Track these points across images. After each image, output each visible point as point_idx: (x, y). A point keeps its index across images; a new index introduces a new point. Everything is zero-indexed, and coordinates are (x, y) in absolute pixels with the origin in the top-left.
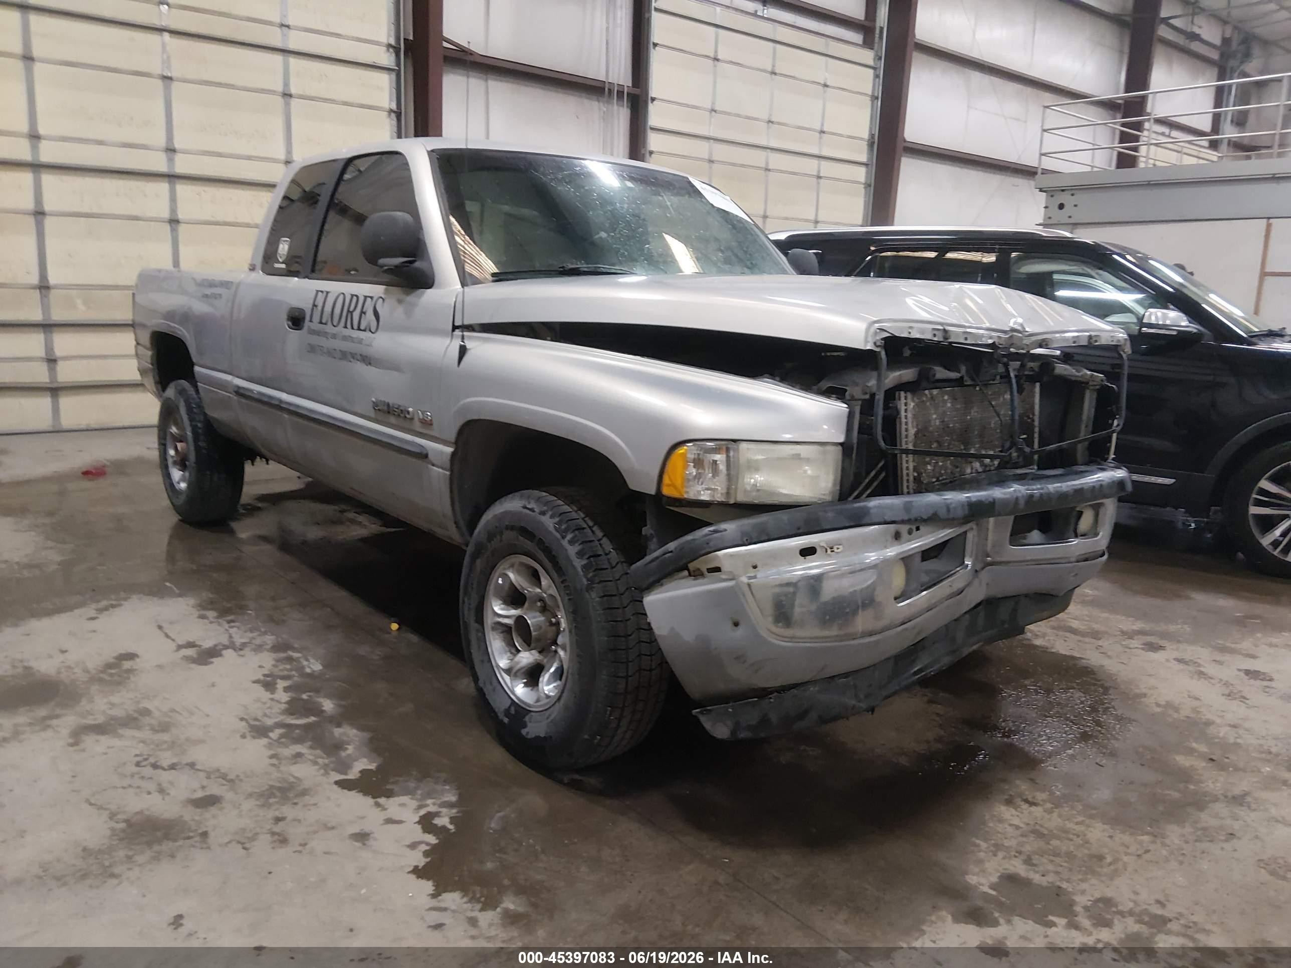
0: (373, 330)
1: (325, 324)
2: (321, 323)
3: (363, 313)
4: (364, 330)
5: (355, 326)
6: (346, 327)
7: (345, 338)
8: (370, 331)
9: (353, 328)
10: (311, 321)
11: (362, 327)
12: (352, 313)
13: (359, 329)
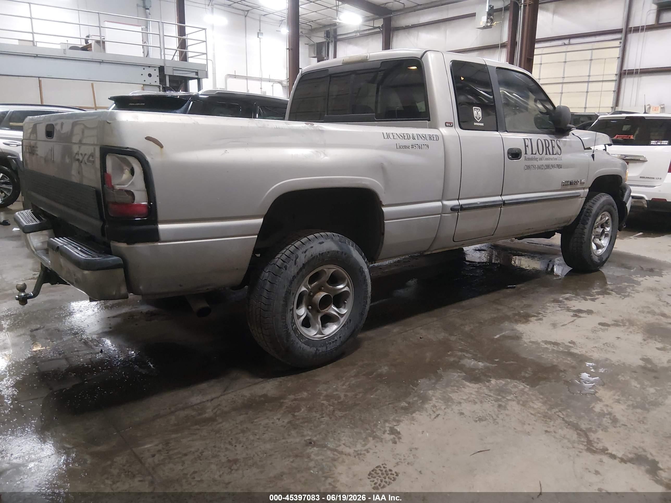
0: (559, 154)
1: (536, 154)
2: (532, 154)
3: (553, 147)
4: (556, 154)
5: (551, 153)
6: (546, 154)
7: (547, 159)
8: (558, 154)
9: (550, 154)
10: (526, 153)
11: (554, 153)
12: (548, 147)
13: (553, 154)
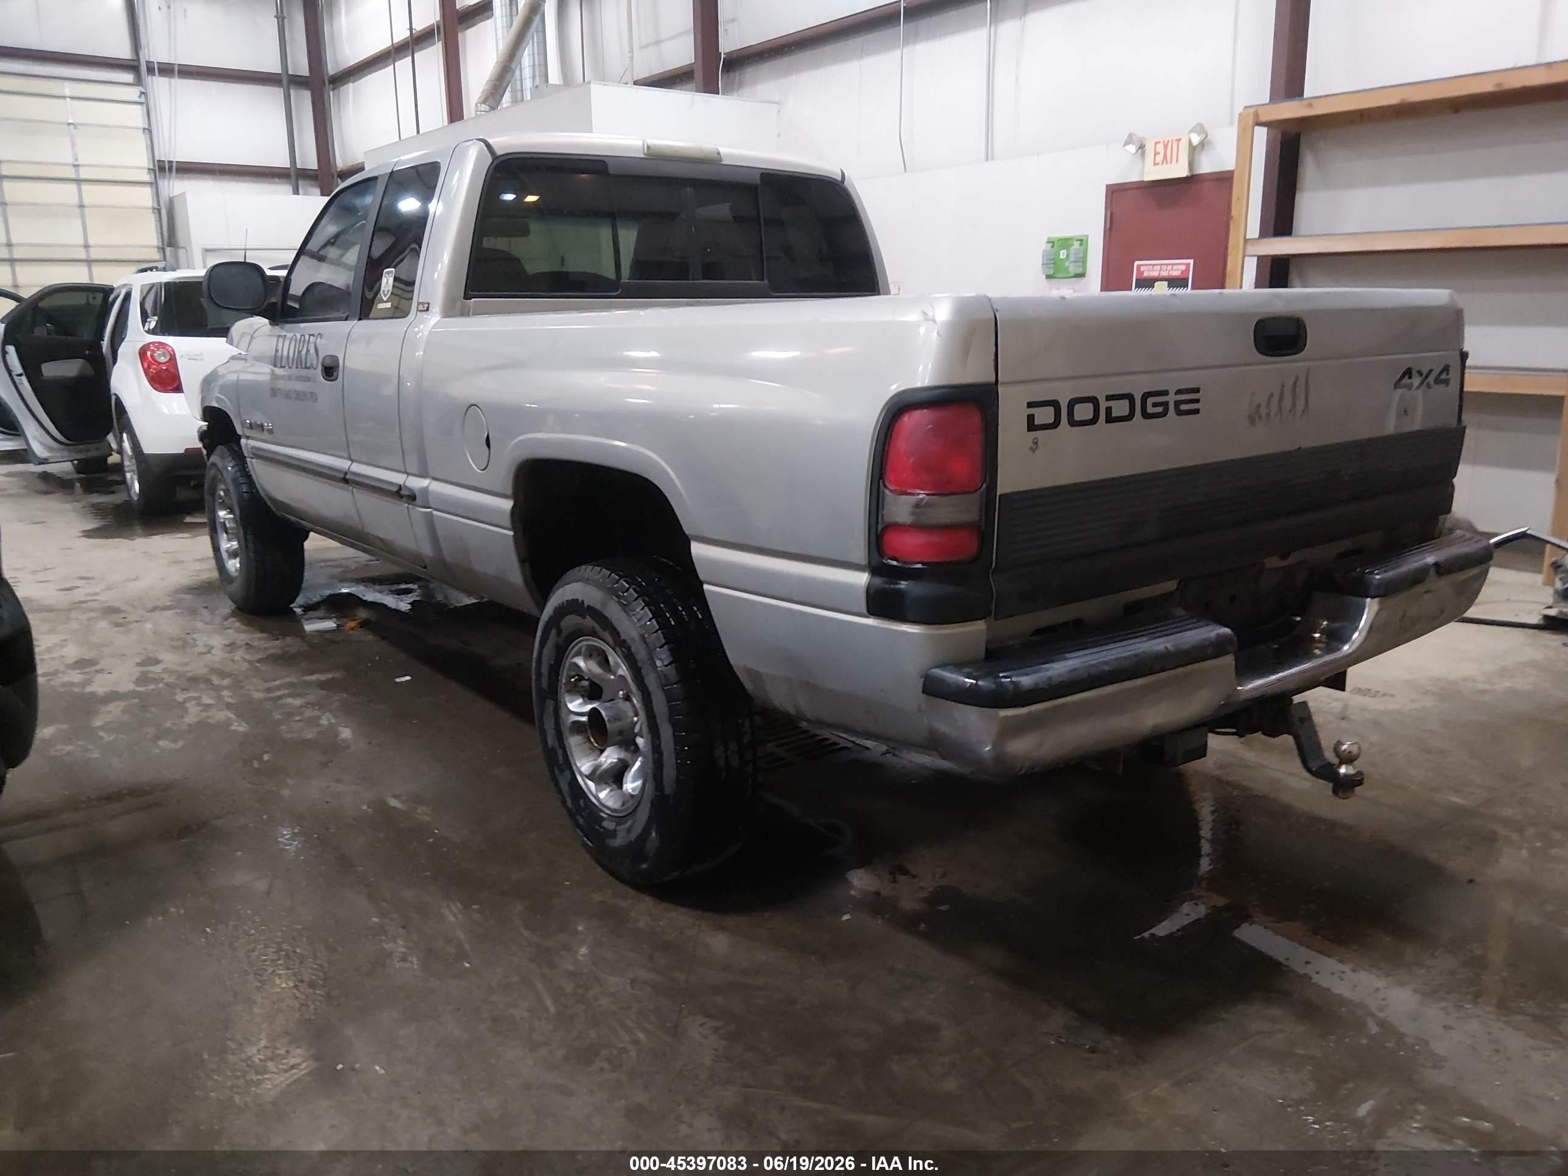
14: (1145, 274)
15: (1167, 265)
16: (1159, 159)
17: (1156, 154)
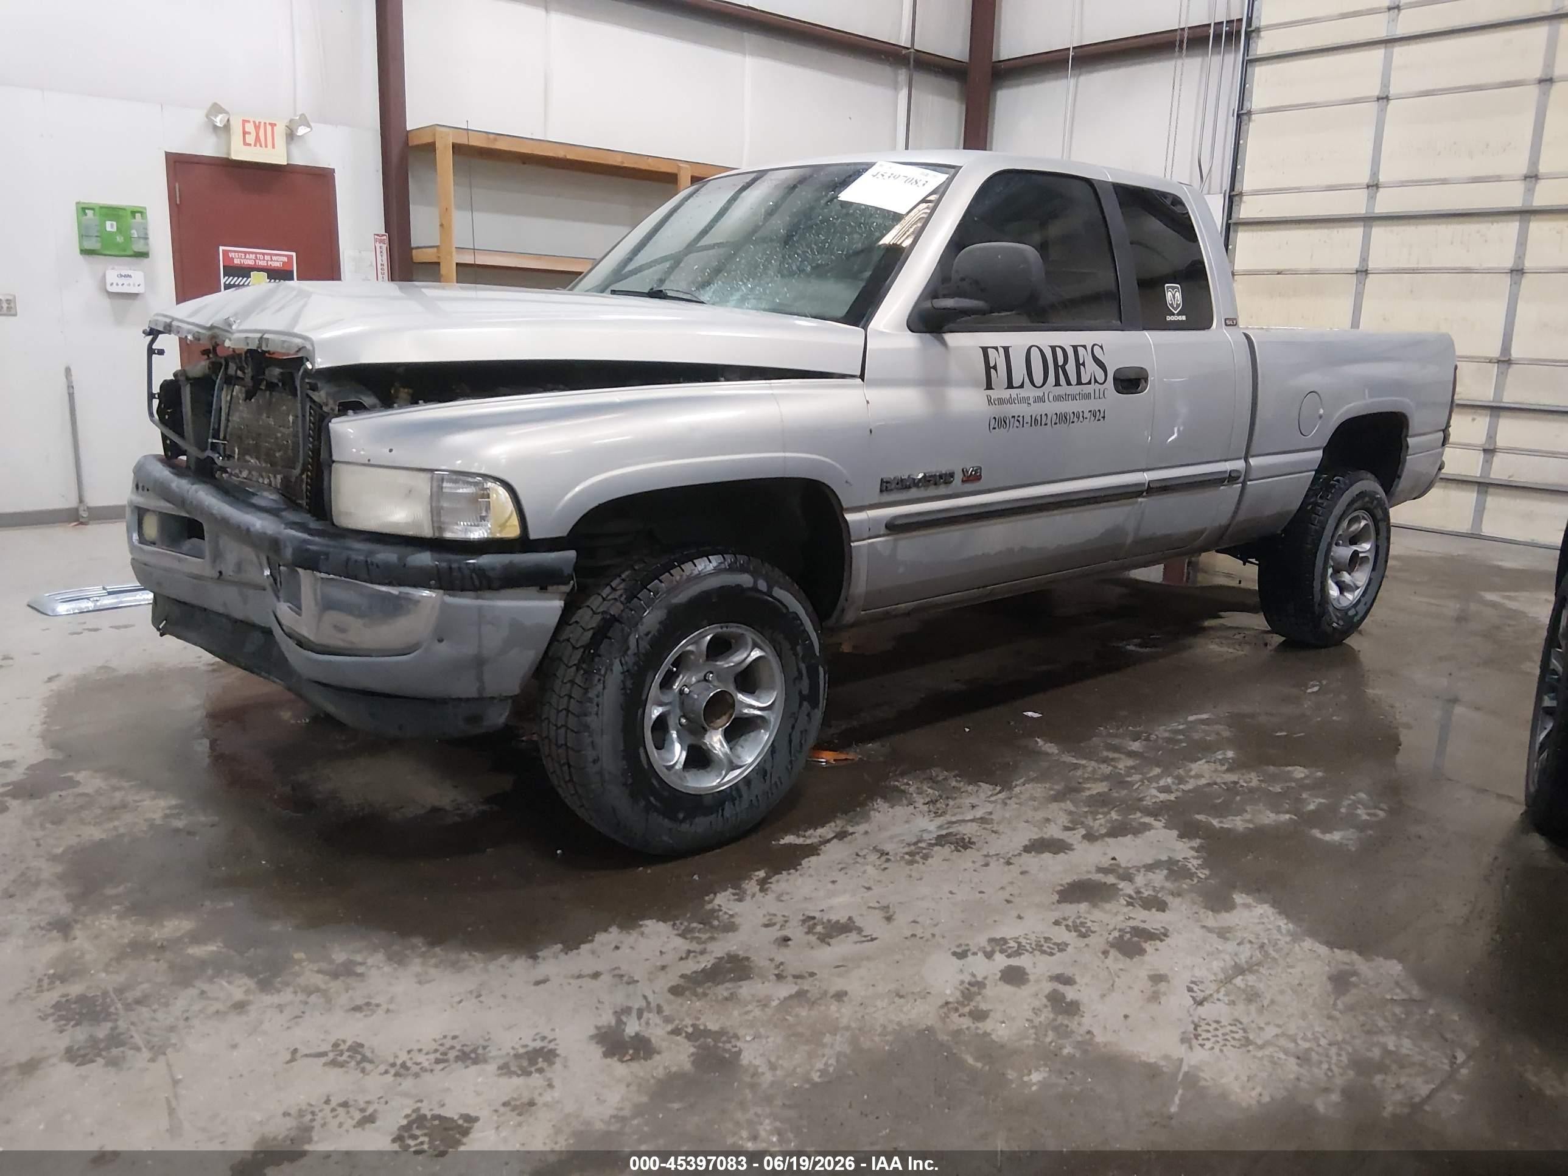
14: (237, 262)
15: (264, 254)
16: (251, 139)
17: (245, 133)
